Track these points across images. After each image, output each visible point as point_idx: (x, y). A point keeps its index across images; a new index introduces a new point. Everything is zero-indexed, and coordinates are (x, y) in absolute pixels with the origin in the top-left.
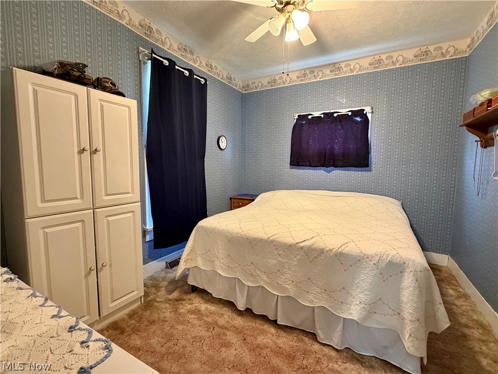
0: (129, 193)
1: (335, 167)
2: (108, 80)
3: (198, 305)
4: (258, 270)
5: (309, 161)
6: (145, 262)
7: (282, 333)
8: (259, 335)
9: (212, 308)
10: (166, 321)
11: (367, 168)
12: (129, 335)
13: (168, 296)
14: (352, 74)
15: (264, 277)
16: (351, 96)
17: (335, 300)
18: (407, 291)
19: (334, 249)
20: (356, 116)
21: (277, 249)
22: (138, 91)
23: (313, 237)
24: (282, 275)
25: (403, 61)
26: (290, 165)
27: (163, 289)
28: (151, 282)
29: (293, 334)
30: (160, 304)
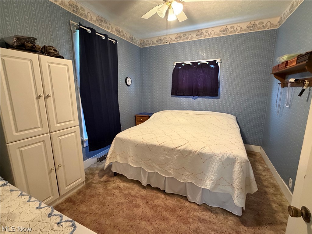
0: (71, 121)
1: (199, 96)
2: (51, 48)
3: (118, 184)
4: (153, 163)
5: (183, 93)
6: (84, 160)
7: (168, 197)
8: (155, 199)
9: (127, 185)
10: (101, 195)
11: (217, 97)
12: (79, 205)
13: (100, 179)
14: (209, 37)
15: (157, 167)
16: (208, 52)
17: (198, 179)
18: (236, 173)
19: (197, 151)
20: (211, 65)
21: (165, 151)
22: (71, 51)
23: (185, 144)
24: (168, 165)
25: (240, 30)
26: (172, 95)
27: (97, 175)
28: (89, 171)
29: (174, 197)
30: (96, 184)
